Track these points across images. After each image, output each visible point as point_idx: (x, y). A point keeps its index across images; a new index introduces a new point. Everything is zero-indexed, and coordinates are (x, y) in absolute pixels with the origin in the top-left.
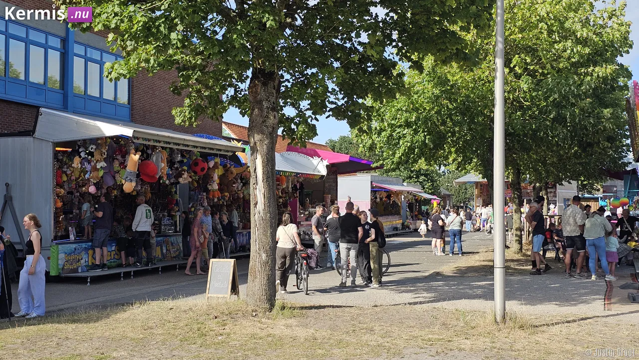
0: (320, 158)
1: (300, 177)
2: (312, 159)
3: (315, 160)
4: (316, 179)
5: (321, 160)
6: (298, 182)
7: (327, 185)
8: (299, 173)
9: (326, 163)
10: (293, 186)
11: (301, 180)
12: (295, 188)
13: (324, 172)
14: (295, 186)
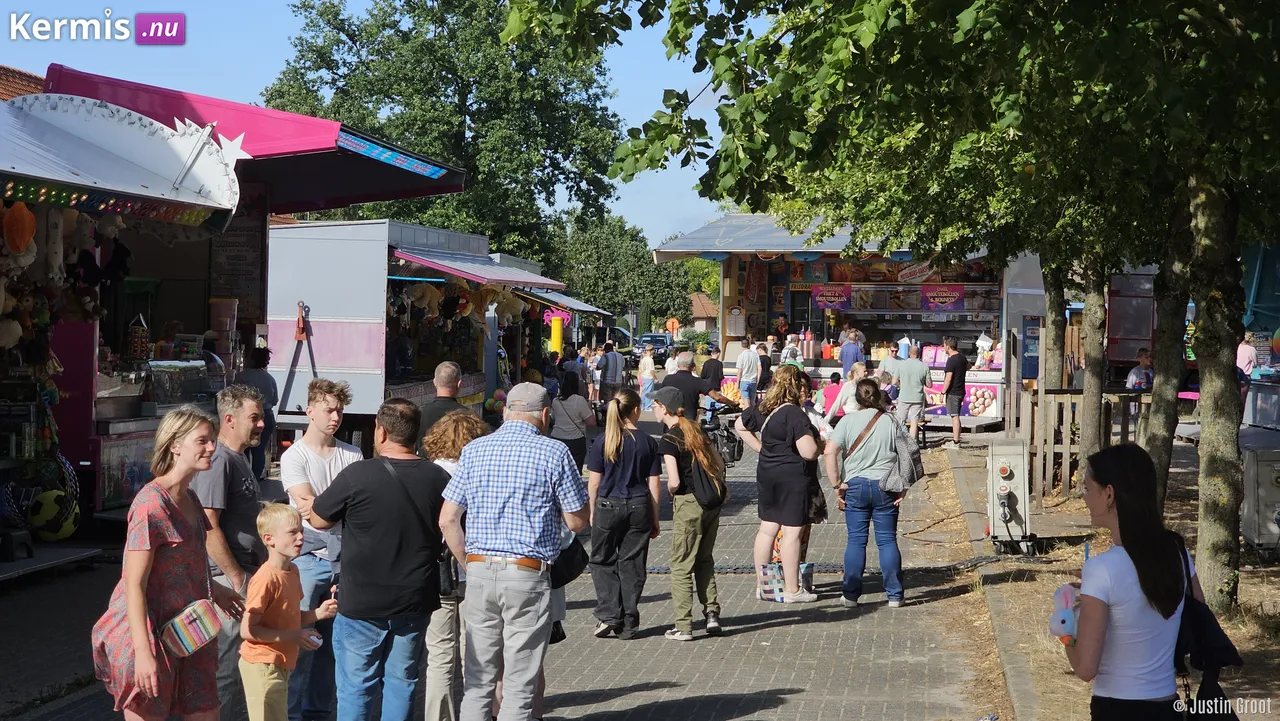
0: (208, 129)
1: (110, 213)
2: (168, 130)
3: (185, 139)
4: (185, 228)
5: (214, 136)
6: (99, 238)
7: (221, 258)
8: (104, 195)
9: (235, 150)
10: (74, 259)
11: (111, 231)
12: (81, 270)
13: (225, 194)
14: (87, 257)
